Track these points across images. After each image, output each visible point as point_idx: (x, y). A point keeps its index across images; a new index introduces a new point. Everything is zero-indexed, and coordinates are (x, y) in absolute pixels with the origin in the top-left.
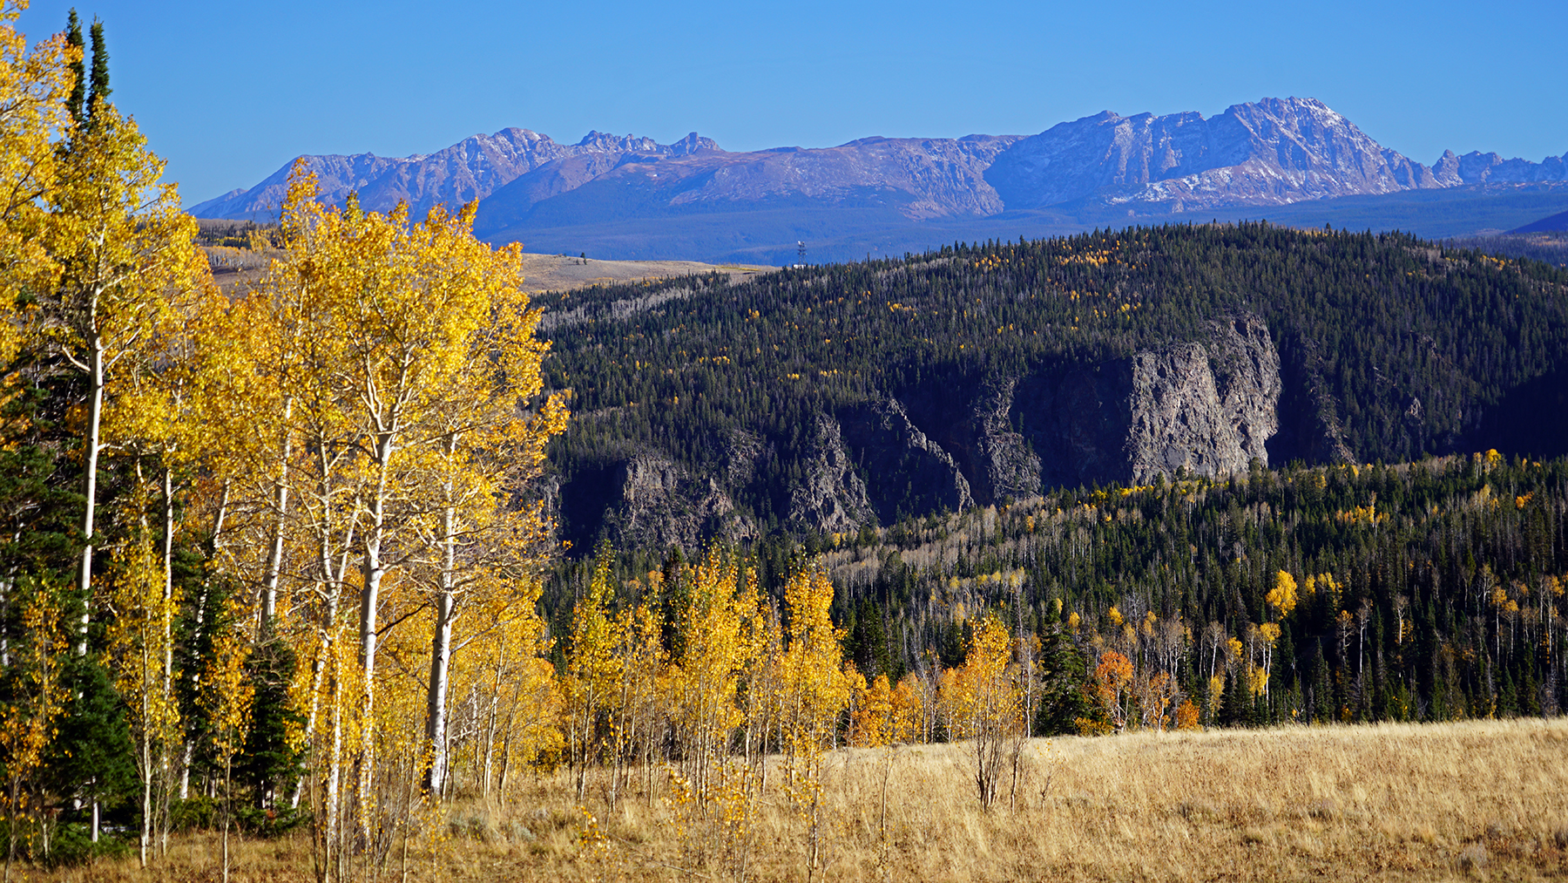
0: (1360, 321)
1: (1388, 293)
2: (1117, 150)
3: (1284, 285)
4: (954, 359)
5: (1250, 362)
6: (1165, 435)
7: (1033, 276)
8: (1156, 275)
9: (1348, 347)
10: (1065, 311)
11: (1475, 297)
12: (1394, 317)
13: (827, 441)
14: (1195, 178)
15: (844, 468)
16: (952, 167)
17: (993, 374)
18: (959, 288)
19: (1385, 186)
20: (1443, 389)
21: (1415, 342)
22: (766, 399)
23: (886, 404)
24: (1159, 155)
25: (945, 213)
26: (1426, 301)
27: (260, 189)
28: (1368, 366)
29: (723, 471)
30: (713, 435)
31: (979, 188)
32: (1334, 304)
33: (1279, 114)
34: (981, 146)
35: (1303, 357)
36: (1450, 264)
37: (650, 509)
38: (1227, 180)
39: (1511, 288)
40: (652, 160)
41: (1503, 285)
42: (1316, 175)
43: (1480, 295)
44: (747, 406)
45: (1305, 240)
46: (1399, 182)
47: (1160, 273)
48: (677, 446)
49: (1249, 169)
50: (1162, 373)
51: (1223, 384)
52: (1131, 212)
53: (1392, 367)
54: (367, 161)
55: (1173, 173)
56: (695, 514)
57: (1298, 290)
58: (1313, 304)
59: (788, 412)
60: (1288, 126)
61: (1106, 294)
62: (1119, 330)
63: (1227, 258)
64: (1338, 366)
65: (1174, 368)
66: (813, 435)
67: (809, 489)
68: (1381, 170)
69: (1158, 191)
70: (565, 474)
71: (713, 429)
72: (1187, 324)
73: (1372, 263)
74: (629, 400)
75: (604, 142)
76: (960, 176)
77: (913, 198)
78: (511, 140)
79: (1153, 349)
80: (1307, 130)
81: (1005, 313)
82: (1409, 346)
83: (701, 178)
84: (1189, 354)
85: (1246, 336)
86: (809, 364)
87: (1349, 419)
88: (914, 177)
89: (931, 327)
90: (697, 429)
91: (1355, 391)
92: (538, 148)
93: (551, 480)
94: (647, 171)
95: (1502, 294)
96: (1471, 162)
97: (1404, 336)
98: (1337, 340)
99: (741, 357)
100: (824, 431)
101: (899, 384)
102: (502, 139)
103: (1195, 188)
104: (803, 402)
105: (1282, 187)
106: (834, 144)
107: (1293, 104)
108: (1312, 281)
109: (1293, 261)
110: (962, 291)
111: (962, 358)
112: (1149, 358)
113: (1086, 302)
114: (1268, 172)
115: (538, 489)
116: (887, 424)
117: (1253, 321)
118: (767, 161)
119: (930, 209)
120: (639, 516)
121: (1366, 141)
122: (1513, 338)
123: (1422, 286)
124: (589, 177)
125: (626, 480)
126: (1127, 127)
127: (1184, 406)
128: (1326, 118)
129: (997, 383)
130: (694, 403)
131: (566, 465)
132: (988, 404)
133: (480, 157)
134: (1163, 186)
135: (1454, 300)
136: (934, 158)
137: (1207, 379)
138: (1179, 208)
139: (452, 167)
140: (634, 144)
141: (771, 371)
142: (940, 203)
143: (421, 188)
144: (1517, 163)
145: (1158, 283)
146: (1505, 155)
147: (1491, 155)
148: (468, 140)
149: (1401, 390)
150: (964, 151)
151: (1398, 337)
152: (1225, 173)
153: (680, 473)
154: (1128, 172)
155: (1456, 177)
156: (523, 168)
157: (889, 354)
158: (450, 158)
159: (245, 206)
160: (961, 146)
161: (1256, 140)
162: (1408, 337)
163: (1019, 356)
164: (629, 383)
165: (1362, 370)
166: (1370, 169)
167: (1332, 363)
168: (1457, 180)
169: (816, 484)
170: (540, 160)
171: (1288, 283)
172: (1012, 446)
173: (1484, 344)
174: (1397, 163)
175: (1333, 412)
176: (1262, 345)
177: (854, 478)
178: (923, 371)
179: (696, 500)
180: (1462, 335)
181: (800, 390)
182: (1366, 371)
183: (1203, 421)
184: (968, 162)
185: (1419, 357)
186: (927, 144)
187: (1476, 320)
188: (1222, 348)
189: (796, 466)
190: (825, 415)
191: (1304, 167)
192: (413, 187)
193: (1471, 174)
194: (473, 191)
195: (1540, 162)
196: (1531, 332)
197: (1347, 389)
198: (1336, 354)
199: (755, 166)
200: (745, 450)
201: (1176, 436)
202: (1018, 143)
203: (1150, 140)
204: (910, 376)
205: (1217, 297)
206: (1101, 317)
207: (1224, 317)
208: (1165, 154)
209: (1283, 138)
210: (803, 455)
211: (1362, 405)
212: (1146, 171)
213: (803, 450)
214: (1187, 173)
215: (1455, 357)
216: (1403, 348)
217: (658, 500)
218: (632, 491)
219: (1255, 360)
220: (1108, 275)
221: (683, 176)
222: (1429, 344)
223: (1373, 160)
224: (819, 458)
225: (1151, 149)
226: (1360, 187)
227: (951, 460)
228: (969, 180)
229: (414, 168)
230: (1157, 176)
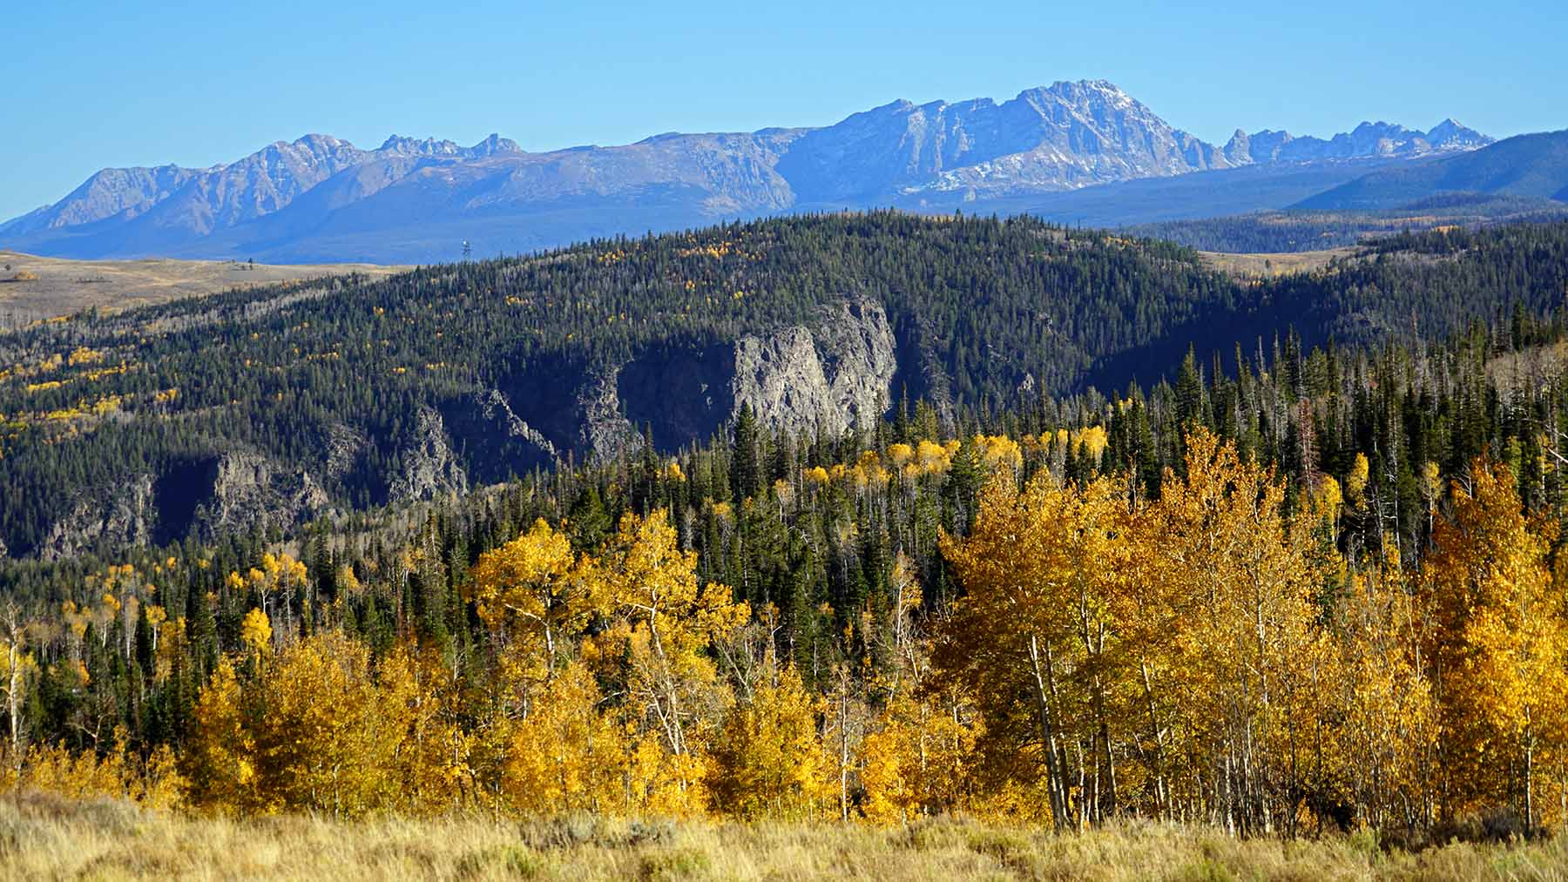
0: (977, 302)
1: (1007, 274)
2: (910, 139)
3: (903, 270)
4: (561, 349)
5: (863, 343)
6: (769, 417)
7: (651, 268)
8: (773, 263)
9: (963, 327)
10: (678, 299)
11: (1094, 277)
12: (1011, 296)
13: (427, 433)
14: (987, 166)
15: (444, 459)
16: (747, 161)
17: (597, 362)
18: (577, 279)
19: (1176, 167)
20: (1056, 364)
21: (1031, 319)
22: (369, 393)
23: (489, 394)
24: (953, 140)
25: (739, 209)
26: (1045, 282)
27: (63, 204)
28: (983, 347)
29: (322, 465)
30: (314, 430)
31: (773, 182)
32: (952, 286)
33: (1070, 99)
34: (776, 139)
35: (919, 337)
36: (1073, 246)
37: (242, 504)
38: (1019, 166)
39: (1130, 265)
40: (449, 163)
41: (1123, 264)
42: (1107, 159)
43: (1100, 275)
44: (350, 401)
45: (929, 226)
46: (1189, 164)
47: (778, 262)
48: (276, 442)
49: (1041, 155)
50: (765, 357)
51: (831, 367)
52: (923, 202)
53: (1006, 344)
54: (171, 172)
55: (966, 160)
56: (288, 508)
57: (918, 274)
58: (931, 286)
59: (390, 407)
60: (1079, 109)
61: (721, 283)
62: (729, 316)
64: (953, 345)
65: (778, 352)
66: (413, 427)
67: (407, 480)
68: (1172, 152)
69: (951, 180)
70: (158, 472)
71: (314, 424)
72: (798, 309)
73: (995, 247)
74: (232, 398)
75: (405, 146)
76: (754, 170)
77: (707, 194)
78: (312, 146)
79: (757, 333)
80: (1098, 115)
81: (618, 303)
82: (1025, 324)
83: (495, 180)
84: (793, 337)
85: (860, 318)
86: (418, 358)
87: (961, 396)
88: (709, 173)
89: (544, 320)
90: (298, 425)
91: (968, 368)
92: (339, 154)
93: (142, 479)
94: (442, 175)
95: (1121, 272)
96: (1263, 141)
97: (1020, 314)
98: (954, 319)
99: (350, 352)
100: (425, 423)
101: (505, 373)
102: (303, 146)
103: (987, 176)
104: (406, 395)
105: (1073, 172)
106: (630, 142)
107: (1084, 87)
108: (932, 266)
109: (915, 246)
110: (580, 284)
111: (568, 347)
112: (752, 343)
113: (700, 292)
114: (1060, 157)
115: (129, 488)
116: (489, 413)
117: (867, 303)
118: (562, 161)
119: (725, 205)
120: (231, 511)
121: (1157, 123)
122: (1129, 313)
123: (1042, 268)
124: (387, 182)
125: (217, 476)
126: (920, 115)
127: (788, 389)
128: (1116, 100)
129: (600, 371)
130: (298, 399)
131: (159, 462)
132: (592, 393)
133: (280, 166)
134: (955, 175)
135: (1072, 279)
136: (730, 152)
137: (813, 364)
138: (971, 196)
139: (253, 178)
140: (434, 146)
141: (377, 365)
142: (735, 199)
143: (221, 199)
144: (1306, 140)
145: (774, 270)
146: (1295, 133)
147: (1282, 133)
148: (268, 148)
149: (1014, 367)
150: (759, 145)
151: (1015, 314)
152: (1016, 159)
153: (274, 469)
154: (921, 161)
155: (1247, 156)
156: (323, 175)
157: (499, 346)
158: (249, 165)
159: (47, 223)
160: (755, 139)
161: (1048, 125)
162: (1024, 315)
163: (625, 344)
164: (235, 382)
165: (976, 348)
166: (1161, 151)
167: (947, 342)
168: (1248, 159)
169: (415, 475)
170: (340, 166)
171: (908, 267)
172: (615, 432)
173: (1099, 319)
174: (1187, 144)
175: (946, 389)
176: (877, 326)
177: (454, 468)
178: (529, 361)
179: (289, 494)
180: (1079, 309)
181: (404, 383)
182: (980, 349)
183: (807, 402)
184: (763, 156)
185: (1034, 334)
186: (722, 138)
187: (1094, 297)
188: (834, 330)
189: (395, 458)
190: (427, 408)
191: (1096, 151)
192: (213, 198)
193: (1261, 153)
194: (274, 200)
195: (1329, 139)
196: (1147, 307)
197: (961, 367)
198: (951, 334)
199: (550, 165)
200: (344, 447)
201: (780, 418)
202: (811, 133)
203: (943, 129)
204: (516, 365)
205: (832, 283)
206: (713, 304)
207: (838, 302)
208: (958, 142)
209: (1074, 121)
210: (403, 447)
211: (975, 382)
212: (939, 162)
213: (403, 441)
214: (980, 161)
215: (1072, 333)
216: (1020, 326)
217: (251, 495)
218: (223, 487)
219: (868, 342)
220: (727, 266)
221: (479, 178)
222: (1045, 322)
223: (1163, 142)
224: (419, 449)
225: (944, 137)
226: (1151, 169)
227: (552, 449)
228: (764, 174)
229: (214, 178)
230: (949, 164)
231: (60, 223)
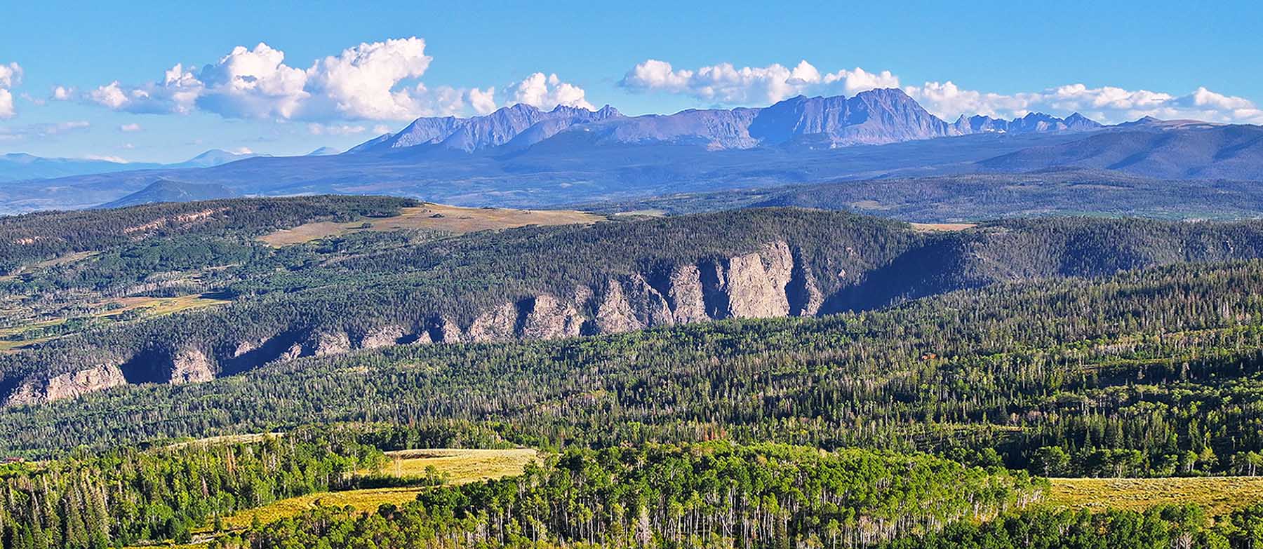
0: (824, 243)
5: (779, 258)
9: (818, 252)
12: (837, 241)
13: (613, 289)
15: (620, 298)
16: (728, 125)
21: (845, 249)
23: (636, 275)
27: (399, 135)
34: (742, 113)
35: (801, 255)
39: (884, 230)
40: (586, 122)
44: (583, 277)
48: (556, 292)
50: (742, 264)
51: (767, 267)
53: (835, 259)
54: (451, 120)
56: (562, 315)
57: (801, 232)
58: (806, 237)
59: (598, 279)
60: (885, 103)
62: (727, 249)
63: (774, 221)
65: (747, 262)
66: (608, 287)
67: (606, 305)
72: (754, 246)
75: (564, 111)
76: (732, 129)
77: (710, 141)
78: (520, 110)
79: (738, 255)
80: (895, 105)
84: (753, 256)
85: (779, 249)
86: (608, 261)
88: (710, 130)
89: (656, 248)
91: (820, 267)
92: (533, 114)
93: (507, 305)
94: (584, 127)
98: (814, 249)
100: (612, 285)
101: (642, 268)
102: (515, 110)
104: (604, 275)
112: (737, 259)
117: (781, 243)
119: (718, 147)
120: (541, 316)
122: (883, 248)
124: (557, 131)
126: (811, 103)
127: (750, 275)
133: (505, 121)
137: (760, 267)
140: (579, 111)
142: (722, 143)
143: (478, 136)
144: (999, 121)
145: (745, 231)
151: (838, 248)
156: (526, 125)
161: (870, 110)
162: (842, 248)
167: (812, 257)
168: (969, 130)
169: (609, 304)
170: (534, 120)
173: (871, 250)
174: (936, 122)
175: (811, 275)
176: (785, 251)
179: (562, 310)
180: (863, 246)
181: (603, 271)
182: (824, 260)
183: (758, 280)
184: (736, 122)
185: (846, 255)
187: (869, 242)
188: (768, 254)
189: (601, 297)
190: (613, 280)
194: (503, 138)
196: (890, 246)
197: (817, 267)
198: (813, 254)
200: (582, 292)
203: (822, 111)
204: (646, 265)
205: (768, 236)
207: (770, 243)
208: (828, 117)
211: (822, 272)
213: (604, 292)
216: (840, 252)
218: (538, 308)
219: (782, 257)
221: (601, 130)
222: (850, 250)
224: (610, 295)
225: (821, 115)
227: (660, 295)
228: (736, 131)
229: (472, 124)
231: (398, 145)
